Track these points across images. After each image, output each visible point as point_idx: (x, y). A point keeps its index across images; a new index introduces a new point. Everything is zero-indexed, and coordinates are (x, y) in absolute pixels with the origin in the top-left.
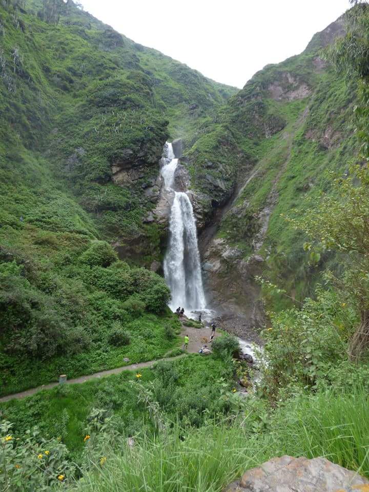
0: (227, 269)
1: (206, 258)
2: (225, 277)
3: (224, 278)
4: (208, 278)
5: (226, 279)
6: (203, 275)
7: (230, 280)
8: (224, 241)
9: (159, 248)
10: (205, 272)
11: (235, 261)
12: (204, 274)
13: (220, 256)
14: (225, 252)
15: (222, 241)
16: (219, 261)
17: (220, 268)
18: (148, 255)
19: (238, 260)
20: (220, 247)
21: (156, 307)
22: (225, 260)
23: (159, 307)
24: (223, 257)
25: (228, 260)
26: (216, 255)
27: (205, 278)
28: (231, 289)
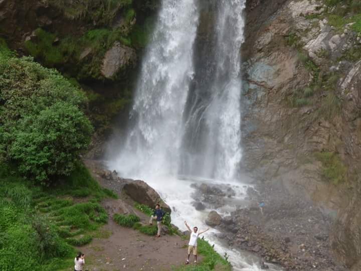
0: (312, 85)
1: (260, 51)
2: (305, 104)
3: (301, 106)
4: (257, 103)
5: (305, 110)
6: (246, 94)
7: (315, 115)
8: (317, 9)
9: (132, 12)
10: (252, 86)
11: (336, 63)
12: (249, 91)
13: (299, 47)
14: (315, 37)
15: (312, 8)
16: (294, 60)
17: (292, 80)
18: (99, 27)
19: (344, 62)
20: (302, 24)
21: (38, 166)
22: (310, 59)
23: (45, 166)
24: (307, 52)
25: (318, 60)
26: (288, 43)
27: (248, 102)
28: (315, 139)
